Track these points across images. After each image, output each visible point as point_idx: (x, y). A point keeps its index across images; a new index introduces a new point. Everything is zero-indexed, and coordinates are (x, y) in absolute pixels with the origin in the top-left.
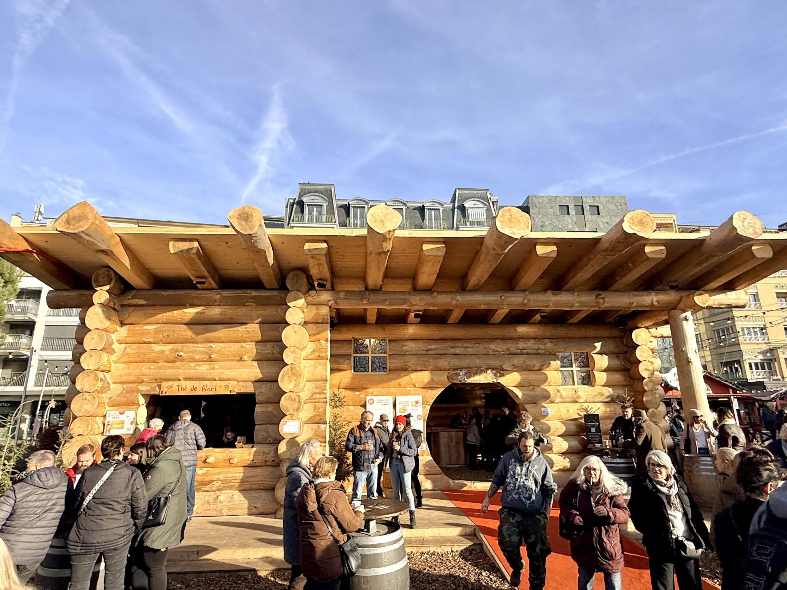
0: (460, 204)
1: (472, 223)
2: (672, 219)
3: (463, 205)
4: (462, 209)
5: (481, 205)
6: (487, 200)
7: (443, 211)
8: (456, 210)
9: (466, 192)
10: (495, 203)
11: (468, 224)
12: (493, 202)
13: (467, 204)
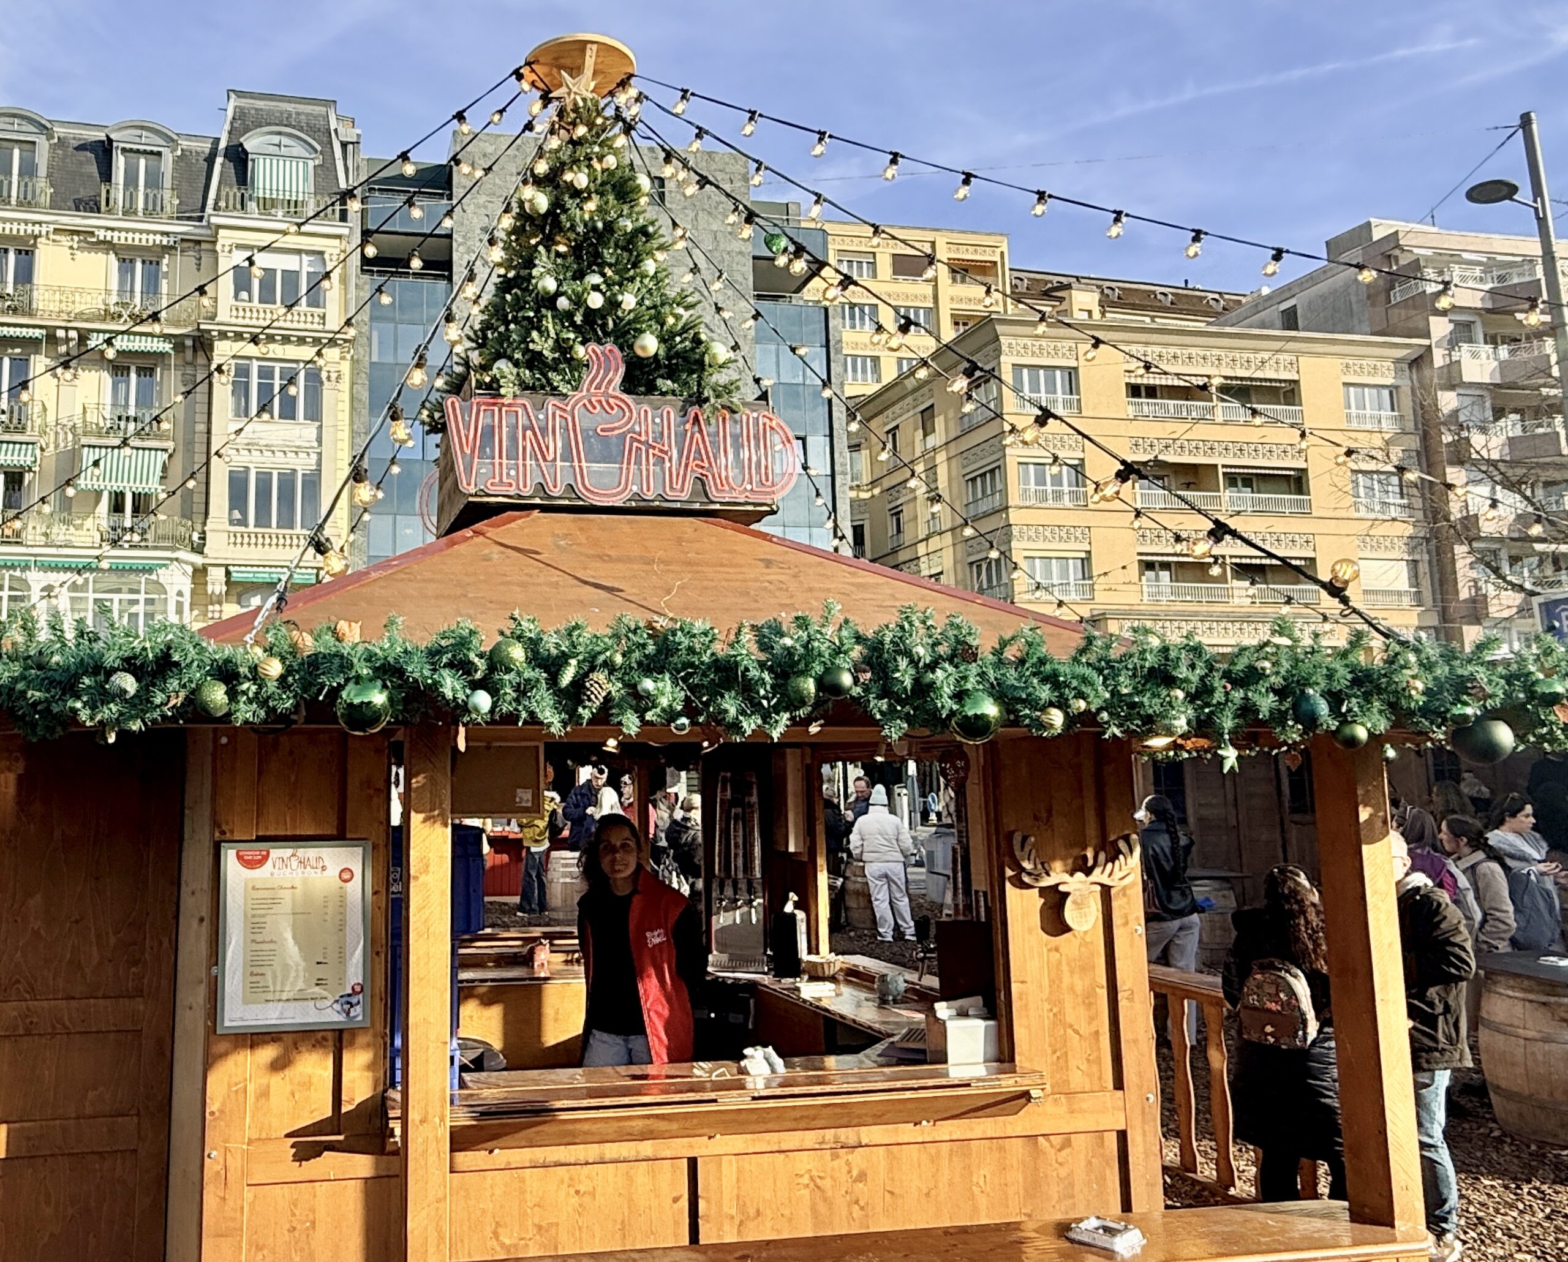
0: (235, 142)
1: (267, 205)
2: (998, 251)
3: (241, 145)
4: (239, 158)
5: (298, 150)
6: (325, 135)
7: (178, 160)
8: (219, 160)
9: (260, 104)
10: (350, 147)
11: (252, 206)
12: (344, 145)
13: (251, 143)
